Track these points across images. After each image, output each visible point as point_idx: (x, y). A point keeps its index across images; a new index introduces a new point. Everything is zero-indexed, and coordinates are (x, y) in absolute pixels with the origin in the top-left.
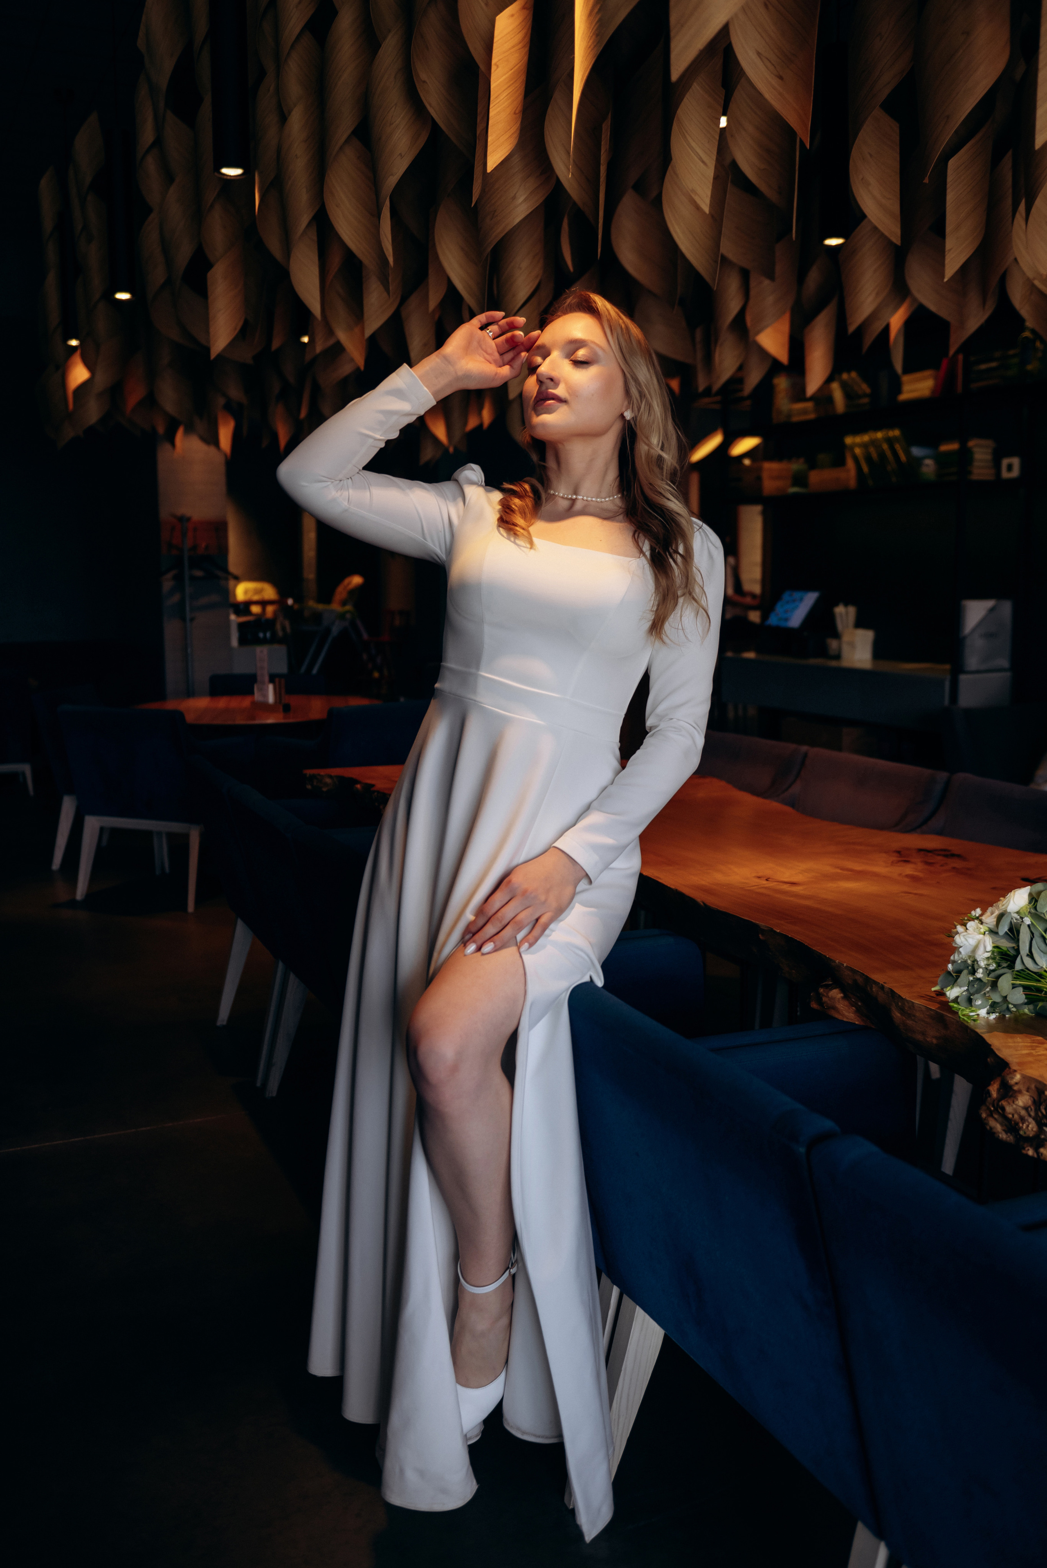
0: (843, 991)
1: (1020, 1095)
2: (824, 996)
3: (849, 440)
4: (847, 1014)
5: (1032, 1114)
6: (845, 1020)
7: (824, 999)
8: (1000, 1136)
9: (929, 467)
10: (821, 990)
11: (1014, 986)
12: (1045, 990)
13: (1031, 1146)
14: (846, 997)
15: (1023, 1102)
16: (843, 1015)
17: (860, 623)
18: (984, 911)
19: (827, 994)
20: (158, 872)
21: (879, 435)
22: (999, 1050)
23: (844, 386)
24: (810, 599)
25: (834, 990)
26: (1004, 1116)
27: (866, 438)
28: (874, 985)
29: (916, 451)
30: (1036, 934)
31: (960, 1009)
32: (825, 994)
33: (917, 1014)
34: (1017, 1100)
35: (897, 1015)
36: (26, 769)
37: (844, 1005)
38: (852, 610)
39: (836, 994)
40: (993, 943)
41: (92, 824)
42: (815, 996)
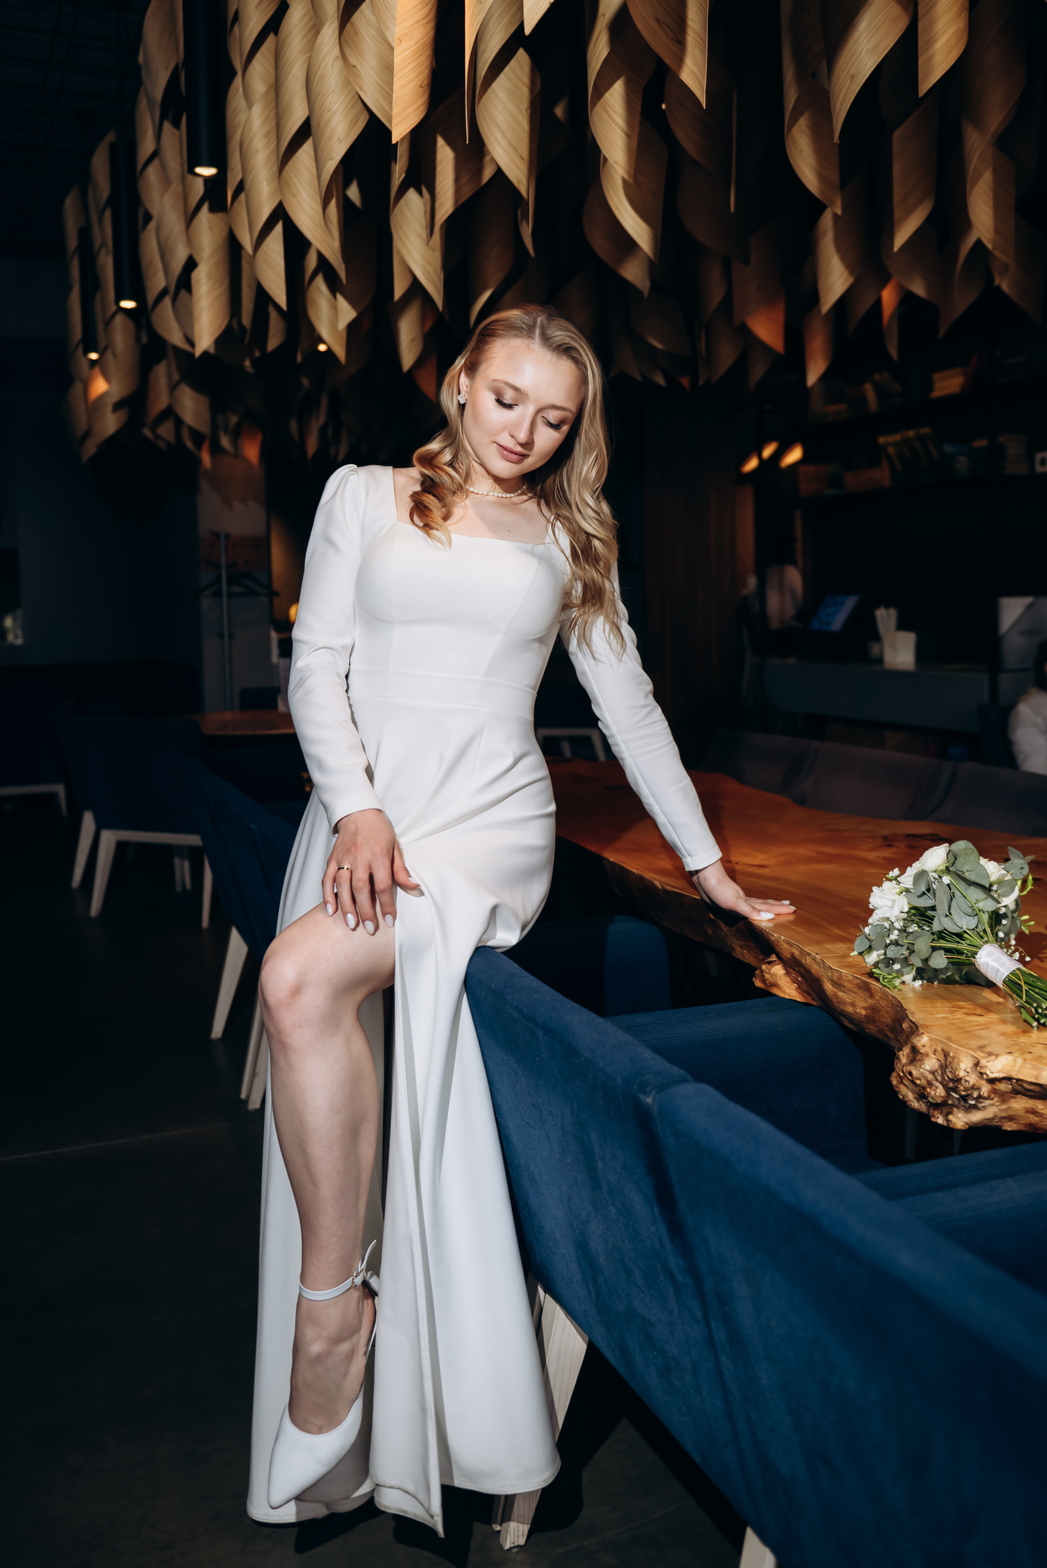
0: (785, 967)
1: (927, 1059)
2: (767, 973)
3: (882, 440)
4: (788, 991)
5: (939, 1078)
6: (787, 997)
7: (766, 975)
8: (912, 1104)
9: (962, 463)
10: (764, 967)
11: (934, 949)
12: (965, 952)
13: (941, 1113)
14: (788, 974)
15: (931, 1067)
16: (785, 992)
17: (902, 626)
18: (903, 872)
19: (769, 970)
20: (179, 888)
21: (911, 433)
22: (912, 1014)
23: (877, 387)
24: (851, 602)
25: (776, 966)
26: (913, 1082)
27: (900, 437)
28: (807, 957)
29: (948, 448)
30: (957, 893)
31: (881, 974)
32: (767, 971)
33: (846, 985)
34: (924, 1063)
35: (828, 987)
36: (60, 789)
37: (786, 982)
38: (893, 612)
39: (778, 970)
40: (909, 904)
41: (109, 839)
42: (756, 972)
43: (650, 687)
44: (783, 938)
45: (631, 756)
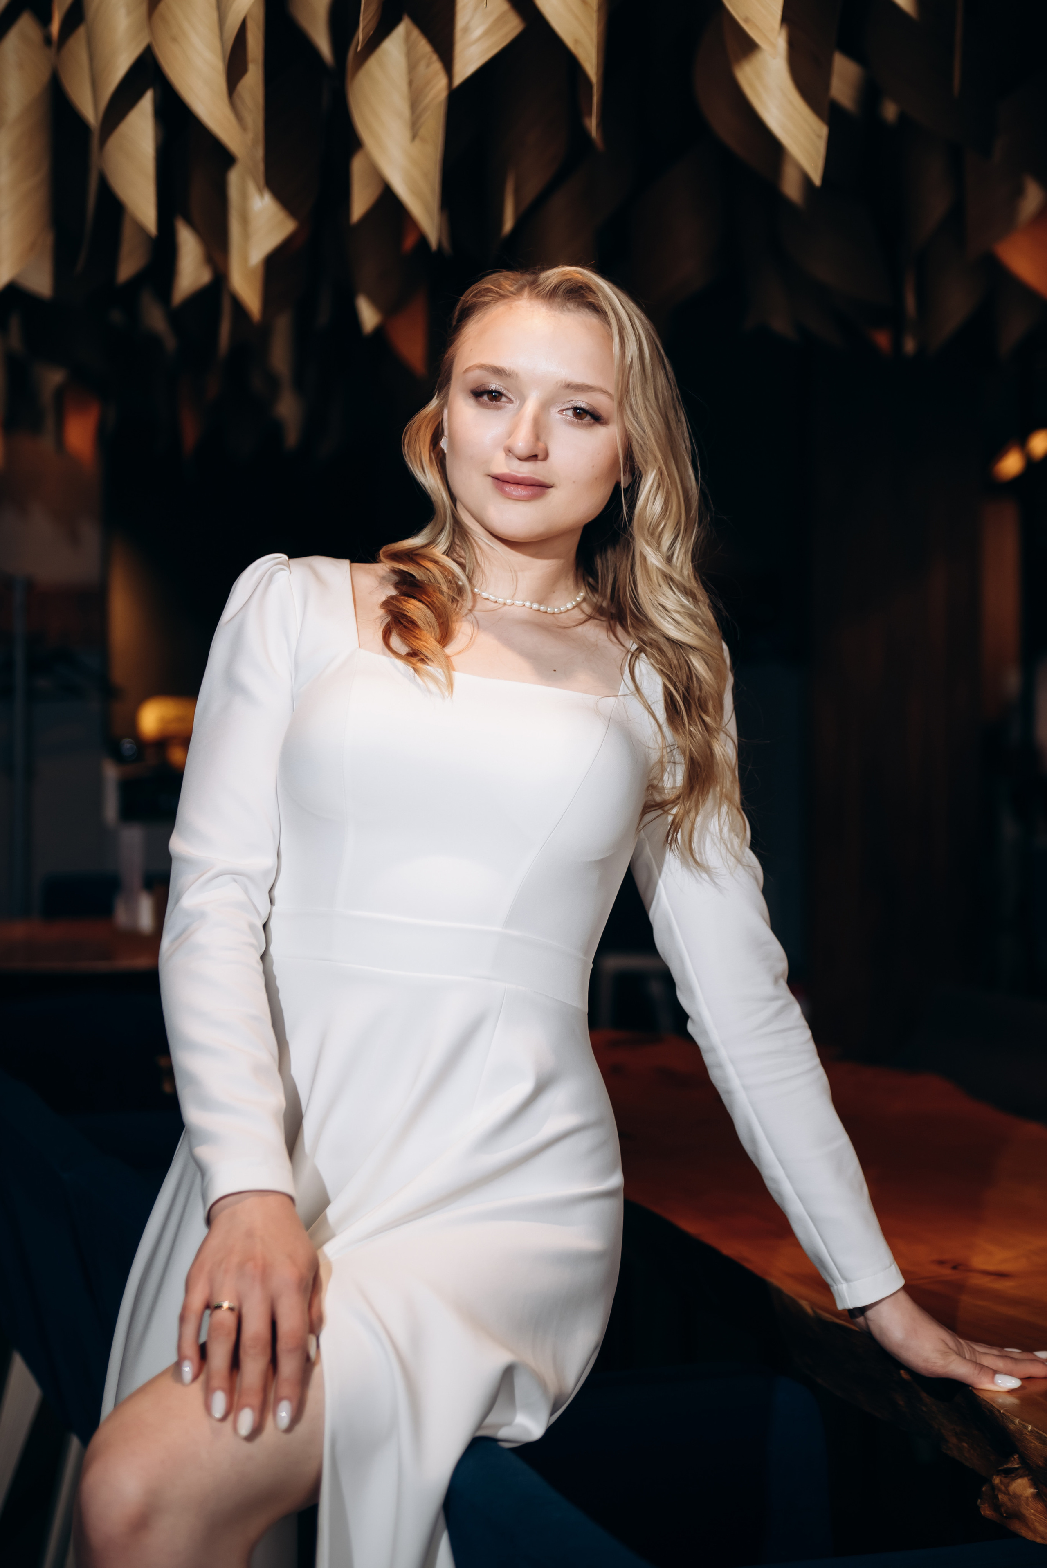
0: (1035, 1483)
2: (1001, 1491)
7: (1001, 1497)
10: (997, 1480)
16: (1035, 1531)
19: (1007, 1486)
25: (1019, 1481)
32: (1003, 1488)
39: (1022, 1487)
42: (984, 1489)
43: (782, 965)
44: (1030, 1428)
45: (746, 1088)
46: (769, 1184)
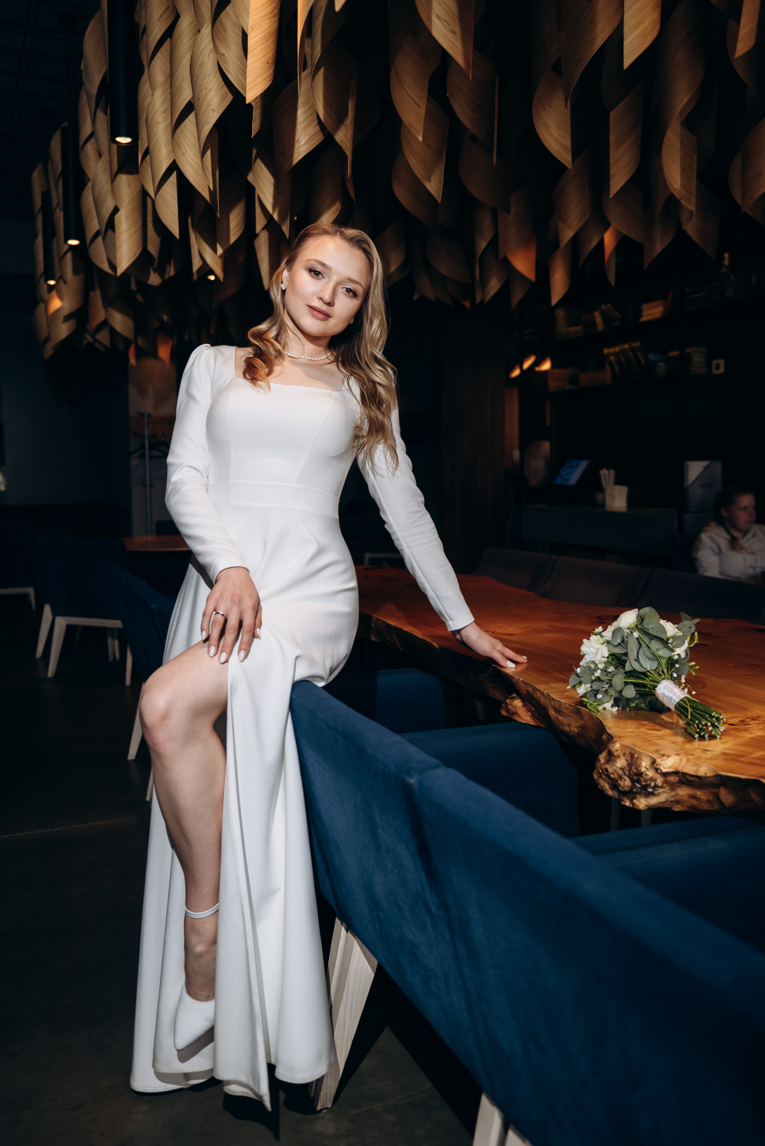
0: (523, 700)
1: (618, 759)
2: (510, 705)
3: (606, 351)
4: (525, 717)
5: (627, 773)
6: (524, 722)
7: (509, 707)
8: (608, 792)
9: (661, 366)
10: (508, 701)
11: (626, 684)
12: (648, 685)
13: (628, 799)
14: (525, 705)
15: (621, 765)
16: (522, 719)
18: (605, 629)
19: (512, 703)
20: (111, 659)
21: (626, 346)
22: (609, 729)
23: (603, 314)
24: (584, 464)
25: (517, 701)
26: (608, 776)
27: (617, 349)
28: (538, 692)
29: (652, 357)
30: (643, 644)
31: (589, 702)
32: (510, 704)
33: (564, 711)
34: (616, 763)
35: (552, 713)
36: (31, 591)
37: (523, 711)
38: (612, 472)
39: (518, 703)
40: (609, 651)
41: (61, 623)
42: (503, 705)
43: (422, 499)
44: (521, 679)
45: (408, 547)
46: (420, 585)
